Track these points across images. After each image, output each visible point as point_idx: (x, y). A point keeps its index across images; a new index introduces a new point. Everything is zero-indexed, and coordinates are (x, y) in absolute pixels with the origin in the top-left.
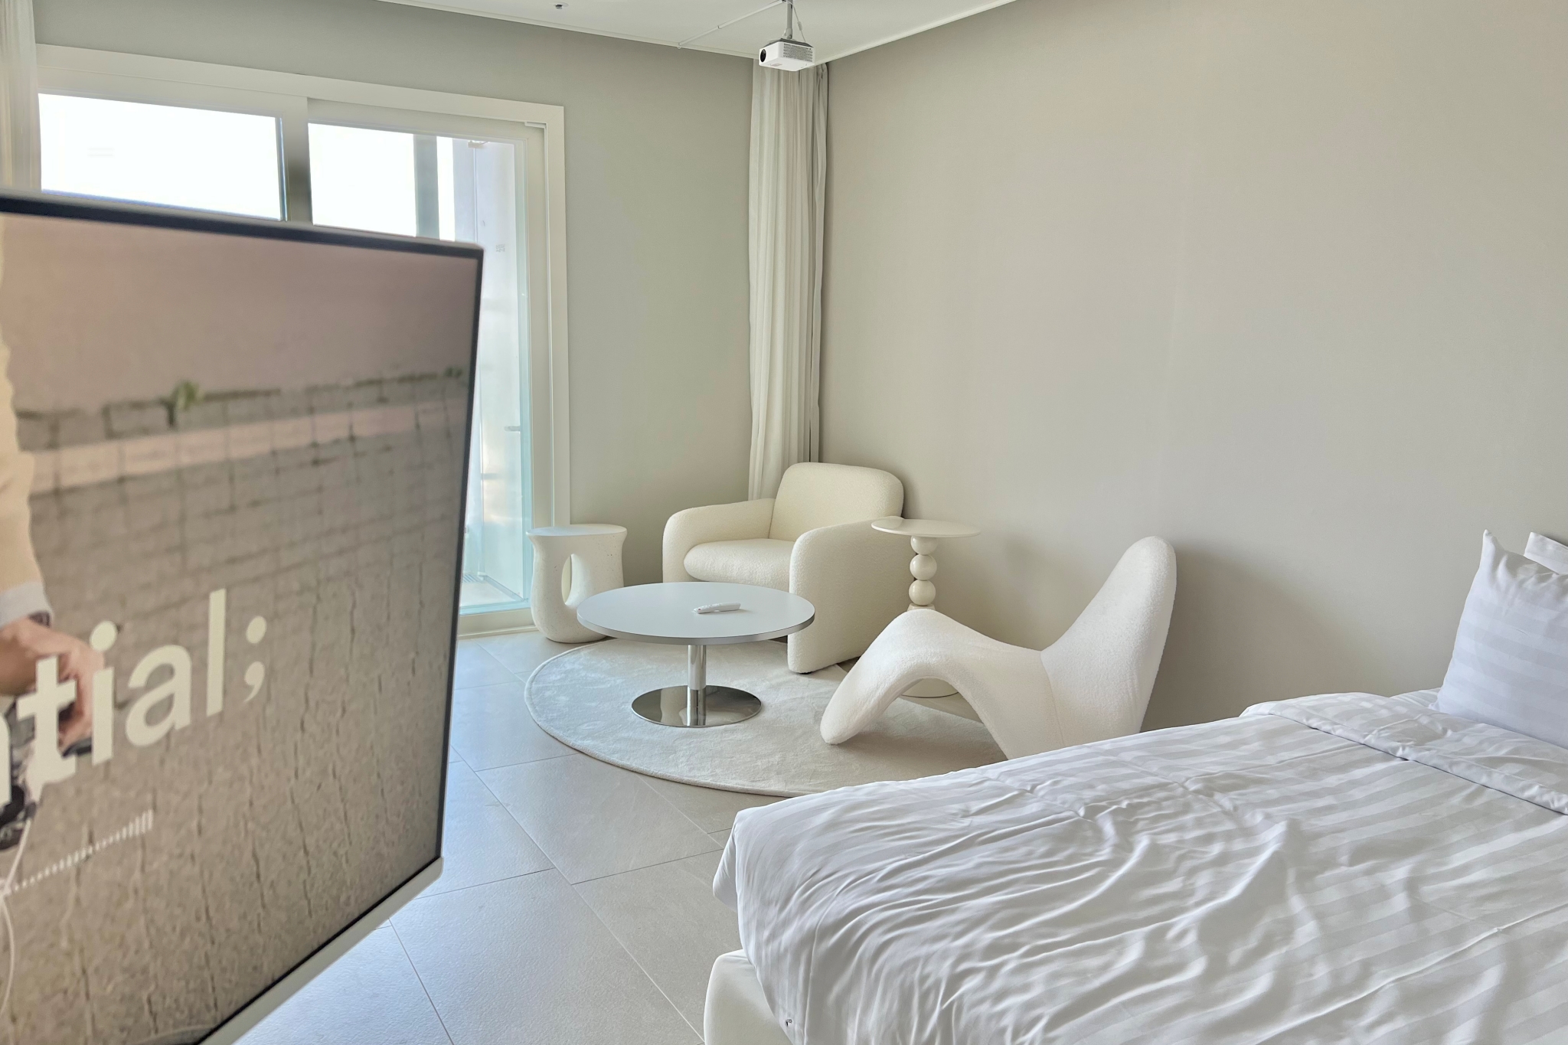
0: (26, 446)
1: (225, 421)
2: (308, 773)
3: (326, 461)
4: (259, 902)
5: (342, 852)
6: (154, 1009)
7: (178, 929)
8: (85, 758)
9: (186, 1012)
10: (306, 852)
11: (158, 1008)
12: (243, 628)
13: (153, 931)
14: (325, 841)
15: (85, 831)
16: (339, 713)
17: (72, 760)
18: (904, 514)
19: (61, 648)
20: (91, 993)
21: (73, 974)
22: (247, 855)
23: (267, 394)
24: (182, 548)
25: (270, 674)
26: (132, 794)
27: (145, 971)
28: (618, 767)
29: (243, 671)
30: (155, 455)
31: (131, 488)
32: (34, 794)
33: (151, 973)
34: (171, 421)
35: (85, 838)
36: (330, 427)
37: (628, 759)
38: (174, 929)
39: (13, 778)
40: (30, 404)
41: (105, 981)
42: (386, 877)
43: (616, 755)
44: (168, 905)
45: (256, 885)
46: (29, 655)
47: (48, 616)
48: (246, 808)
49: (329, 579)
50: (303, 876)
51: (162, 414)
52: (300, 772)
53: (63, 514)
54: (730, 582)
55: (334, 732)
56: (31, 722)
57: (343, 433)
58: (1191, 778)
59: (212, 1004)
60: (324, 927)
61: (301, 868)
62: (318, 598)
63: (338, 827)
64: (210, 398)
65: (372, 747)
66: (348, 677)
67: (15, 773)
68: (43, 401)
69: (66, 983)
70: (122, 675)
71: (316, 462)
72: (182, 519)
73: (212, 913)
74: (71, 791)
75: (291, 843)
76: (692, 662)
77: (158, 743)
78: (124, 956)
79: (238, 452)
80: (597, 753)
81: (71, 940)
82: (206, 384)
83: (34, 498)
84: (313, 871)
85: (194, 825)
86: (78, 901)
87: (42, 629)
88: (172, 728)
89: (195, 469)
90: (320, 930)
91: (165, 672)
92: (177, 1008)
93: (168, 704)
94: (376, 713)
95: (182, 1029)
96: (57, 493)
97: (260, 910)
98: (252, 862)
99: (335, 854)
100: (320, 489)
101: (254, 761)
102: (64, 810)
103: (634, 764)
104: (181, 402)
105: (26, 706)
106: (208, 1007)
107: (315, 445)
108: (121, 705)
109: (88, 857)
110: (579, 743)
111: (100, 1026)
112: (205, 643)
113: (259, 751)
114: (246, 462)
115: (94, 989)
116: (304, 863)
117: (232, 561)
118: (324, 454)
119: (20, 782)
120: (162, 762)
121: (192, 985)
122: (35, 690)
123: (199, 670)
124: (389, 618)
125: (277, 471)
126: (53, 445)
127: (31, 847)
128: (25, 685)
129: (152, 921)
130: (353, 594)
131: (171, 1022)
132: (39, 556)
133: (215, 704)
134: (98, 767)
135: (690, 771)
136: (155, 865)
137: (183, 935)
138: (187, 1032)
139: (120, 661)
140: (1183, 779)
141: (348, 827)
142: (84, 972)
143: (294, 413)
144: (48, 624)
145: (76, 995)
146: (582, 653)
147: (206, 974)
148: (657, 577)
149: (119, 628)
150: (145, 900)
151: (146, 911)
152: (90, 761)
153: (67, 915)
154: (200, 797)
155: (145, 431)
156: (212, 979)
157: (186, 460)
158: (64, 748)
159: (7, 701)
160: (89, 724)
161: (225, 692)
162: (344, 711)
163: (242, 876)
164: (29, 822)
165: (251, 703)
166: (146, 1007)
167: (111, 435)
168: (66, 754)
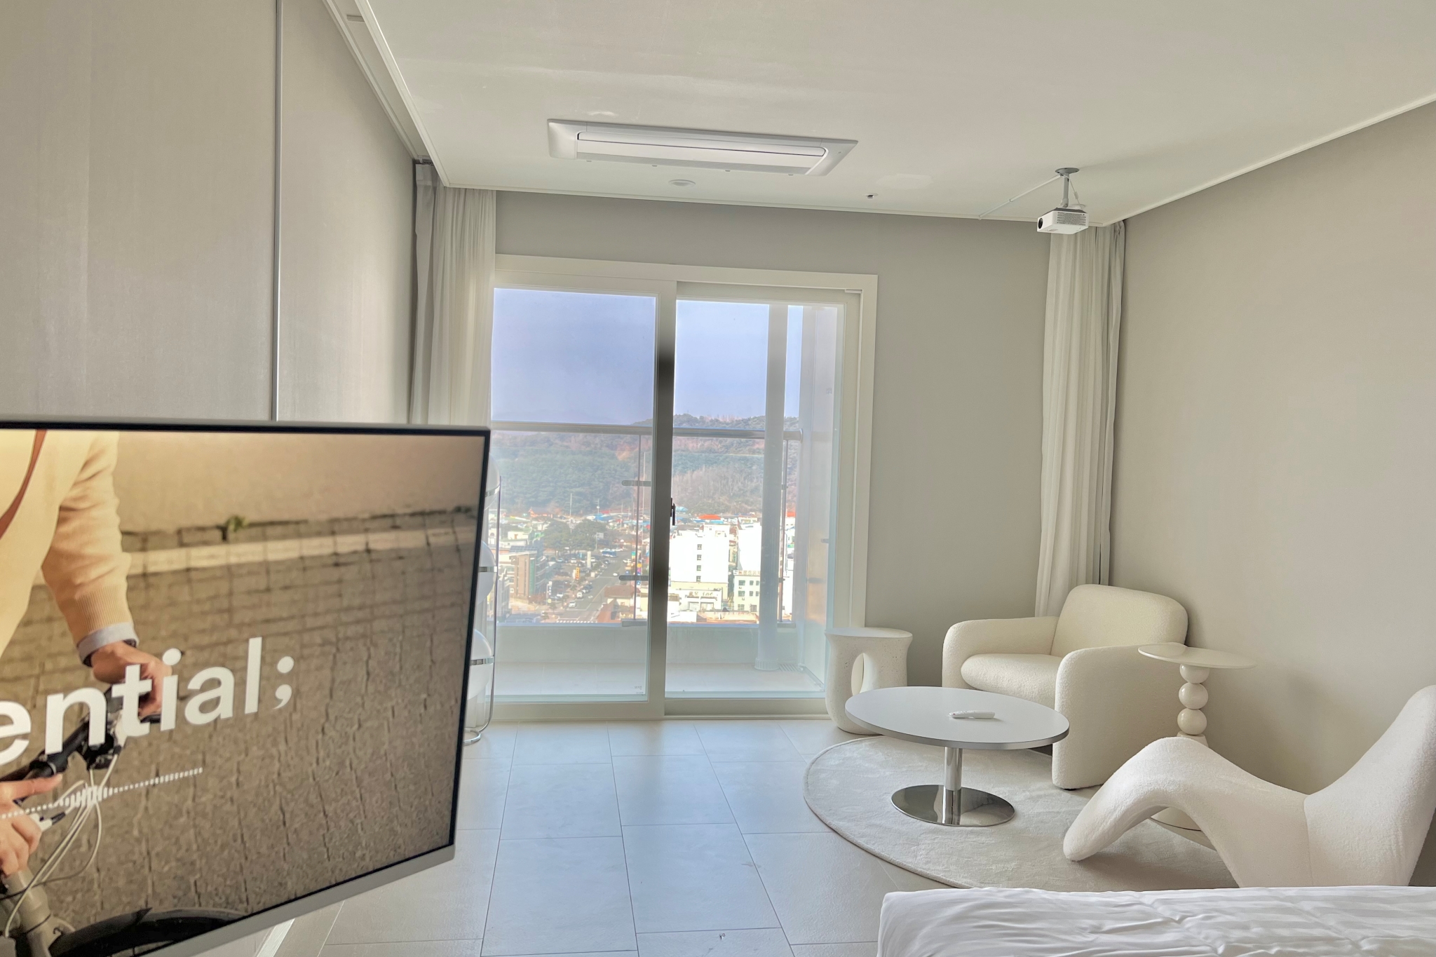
0: (126, 549)
1: (265, 538)
2: (328, 763)
3: (345, 564)
4: (285, 840)
5: (358, 821)
6: (198, 890)
7: (219, 843)
8: (155, 725)
9: (223, 899)
10: (326, 815)
11: (202, 890)
12: (274, 663)
13: (199, 840)
14: (342, 811)
15: (153, 768)
16: (356, 726)
17: (147, 725)
18: (1187, 642)
19: (143, 661)
20: (153, 868)
21: (141, 853)
22: (276, 807)
23: (297, 523)
24: (230, 611)
25: (296, 694)
26: (188, 752)
27: (193, 863)
28: (863, 849)
29: (274, 689)
30: (212, 557)
31: (193, 575)
32: (121, 741)
33: (198, 866)
34: (225, 538)
35: (153, 773)
36: (348, 543)
37: (873, 844)
38: (216, 842)
39: (107, 730)
40: (129, 528)
41: (163, 863)
42: (399, 847)
43: (864, 839)
44: (212, 826)
45: (282, 828)
46: (122, 662)
47: (135, 642)
48: (275, 776)
49: (347, 638)
50: (322, 832)
51: (218, 534)
52: (321, 760)
53: (148, 587)
54: (1001, 693)
55: (351, 738)
56: (120, 700)
57: (361, 547)
58: (1368, 937)
59: (244, 899)
60: (341, 870)
61: (321, 825)
62: (338, 650)
63: (354, 804)
64: (252, 525)
65: (386, 754)
66: (363, 704)
67: (108, 727)
68: (139, 526)
69: (136, 857)
70: (183, 680)
71: (337, 565)
72: (231, 594)
73: (246, 838)
74: (145, 744)
75: (312, 806)
76: (948, 763)
77: (208, 725)
78: (178, 850)
79: (272, 557)
80: (847, 833)
81: (140, 832)
82: (250, 516)
83: (129, 577)
84: (332, 830)
85: (233, 779)
86: (146, 809)
87: (131, 649)
88: (219, 717)
89: (240, 566)
90: (337, 872)
91: (214, 683)
92: (217, 895)
93: (216, 702)
94: (389, 731)
95: (219, 909)
96: (145, 575)
97: (286, 846)
98: (279, 812)
99: (352, 822)
100: (340, 581)
101: (282, 747)
102: (140, 753)
103: (876, 849)
104: (232, 527)
105: (117, 691)
106: (241, 902)
107: (336, 554)
108: (183, 698)
109: (154, 785)
110: (835, 823)
111: (158, 890)
112: (245, 669)
113: (286, 741)
114: (278, 563)
115: (155, 865)
116: (324, 822)
117: (267, 621)
118: (342, 560)
119: (111, 732)
120: (211, 737)
121: (228, 882)
122: (124, 682)
123: (240, 685)
124: (401, 668)
125: (305, 569)
126: (143, 549)
127: (116, 771)
128: (119, 678)
129: (200, 833)
130: (368, 649)
131: (211, 902)
132: (130, 609)
133: (251, 706)
134: (164, 732)
135: (927, 863)
136: (204, 799)
137: (223, 847)
138: (224, 912)
139: (183, 673)
140: (1360, 937)
141: (364, 805)
142: (148, 853)
143: (319, 534)
144: (135, 646)
145: (143, 867)
146: (863, 744)
147: (240, 878)
148: (936, 681)
149: (183, 653)
150: (194, 819)
151: (195, 826)
152: (159, 728)
153: (139, 816)
154: (239, 763)
155: (206, 543)
156: (245, 882)
157: (233, 560)
158: (142, 718)
159: (106, 686)
160: (159, 706)
161: (260, 701)
162: (360, 726)
163: (271, 820)
164: (116, 756)
165: (280, 710)
166: (193, 889)
167: (182, 545)
168: (143, 721)
